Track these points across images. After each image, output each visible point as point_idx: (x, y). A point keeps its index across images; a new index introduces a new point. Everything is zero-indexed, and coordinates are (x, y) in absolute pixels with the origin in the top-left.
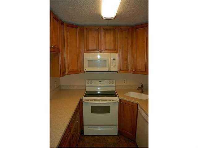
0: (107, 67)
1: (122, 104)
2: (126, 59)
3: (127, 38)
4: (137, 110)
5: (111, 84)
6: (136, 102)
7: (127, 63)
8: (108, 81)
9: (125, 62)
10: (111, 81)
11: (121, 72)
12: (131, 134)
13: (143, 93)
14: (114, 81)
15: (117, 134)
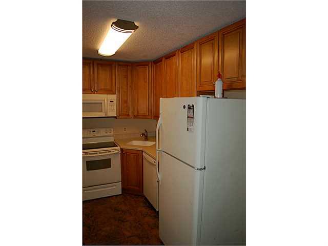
0: (103, 111)
1: (124, 154)
2: (126, 102)
3: (126, 77)
4: (143, 158)
5: (109, 134)
6: (141, 149)
7: (127, 106)
8: (104, 130)
9: (125, 105)
10: (108, 129)
11: (120, 117)
12: (138, 188)
13: (147, 140)
14: (112, 129)
15: (121, 193)
